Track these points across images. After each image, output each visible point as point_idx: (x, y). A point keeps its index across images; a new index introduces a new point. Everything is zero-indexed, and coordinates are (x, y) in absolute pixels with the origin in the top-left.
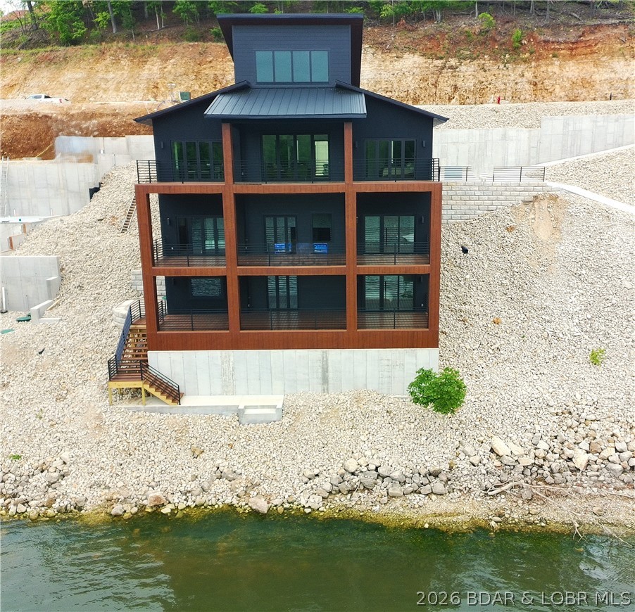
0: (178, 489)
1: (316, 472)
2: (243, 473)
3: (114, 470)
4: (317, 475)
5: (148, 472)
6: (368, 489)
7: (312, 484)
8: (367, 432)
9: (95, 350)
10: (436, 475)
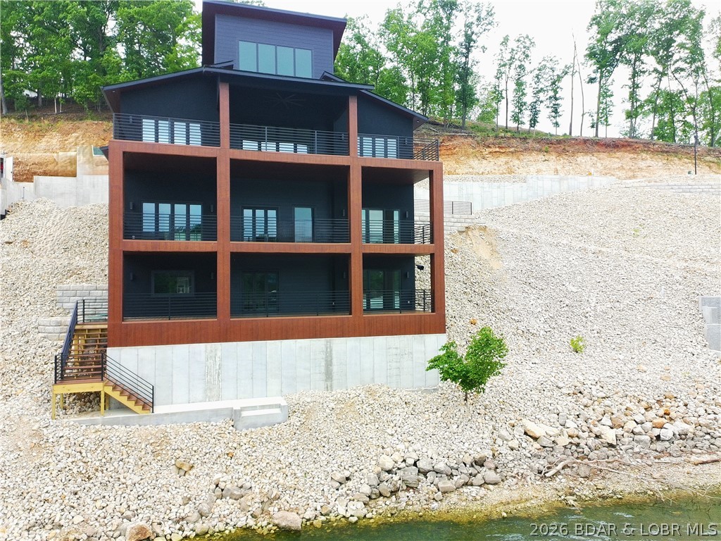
0: (167, 517)
1: (347, 474)
2: (253, 486)
3: (66, 501)
4: (348, 479)
5: (118, 499)
6: (412, 488)
7: (345, 489)
8: (392, 425)
9: (20, 361)
10: (480, 463)
